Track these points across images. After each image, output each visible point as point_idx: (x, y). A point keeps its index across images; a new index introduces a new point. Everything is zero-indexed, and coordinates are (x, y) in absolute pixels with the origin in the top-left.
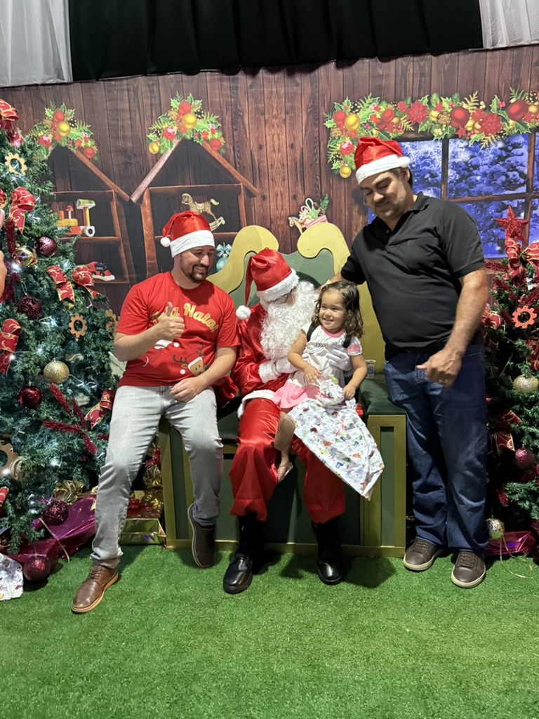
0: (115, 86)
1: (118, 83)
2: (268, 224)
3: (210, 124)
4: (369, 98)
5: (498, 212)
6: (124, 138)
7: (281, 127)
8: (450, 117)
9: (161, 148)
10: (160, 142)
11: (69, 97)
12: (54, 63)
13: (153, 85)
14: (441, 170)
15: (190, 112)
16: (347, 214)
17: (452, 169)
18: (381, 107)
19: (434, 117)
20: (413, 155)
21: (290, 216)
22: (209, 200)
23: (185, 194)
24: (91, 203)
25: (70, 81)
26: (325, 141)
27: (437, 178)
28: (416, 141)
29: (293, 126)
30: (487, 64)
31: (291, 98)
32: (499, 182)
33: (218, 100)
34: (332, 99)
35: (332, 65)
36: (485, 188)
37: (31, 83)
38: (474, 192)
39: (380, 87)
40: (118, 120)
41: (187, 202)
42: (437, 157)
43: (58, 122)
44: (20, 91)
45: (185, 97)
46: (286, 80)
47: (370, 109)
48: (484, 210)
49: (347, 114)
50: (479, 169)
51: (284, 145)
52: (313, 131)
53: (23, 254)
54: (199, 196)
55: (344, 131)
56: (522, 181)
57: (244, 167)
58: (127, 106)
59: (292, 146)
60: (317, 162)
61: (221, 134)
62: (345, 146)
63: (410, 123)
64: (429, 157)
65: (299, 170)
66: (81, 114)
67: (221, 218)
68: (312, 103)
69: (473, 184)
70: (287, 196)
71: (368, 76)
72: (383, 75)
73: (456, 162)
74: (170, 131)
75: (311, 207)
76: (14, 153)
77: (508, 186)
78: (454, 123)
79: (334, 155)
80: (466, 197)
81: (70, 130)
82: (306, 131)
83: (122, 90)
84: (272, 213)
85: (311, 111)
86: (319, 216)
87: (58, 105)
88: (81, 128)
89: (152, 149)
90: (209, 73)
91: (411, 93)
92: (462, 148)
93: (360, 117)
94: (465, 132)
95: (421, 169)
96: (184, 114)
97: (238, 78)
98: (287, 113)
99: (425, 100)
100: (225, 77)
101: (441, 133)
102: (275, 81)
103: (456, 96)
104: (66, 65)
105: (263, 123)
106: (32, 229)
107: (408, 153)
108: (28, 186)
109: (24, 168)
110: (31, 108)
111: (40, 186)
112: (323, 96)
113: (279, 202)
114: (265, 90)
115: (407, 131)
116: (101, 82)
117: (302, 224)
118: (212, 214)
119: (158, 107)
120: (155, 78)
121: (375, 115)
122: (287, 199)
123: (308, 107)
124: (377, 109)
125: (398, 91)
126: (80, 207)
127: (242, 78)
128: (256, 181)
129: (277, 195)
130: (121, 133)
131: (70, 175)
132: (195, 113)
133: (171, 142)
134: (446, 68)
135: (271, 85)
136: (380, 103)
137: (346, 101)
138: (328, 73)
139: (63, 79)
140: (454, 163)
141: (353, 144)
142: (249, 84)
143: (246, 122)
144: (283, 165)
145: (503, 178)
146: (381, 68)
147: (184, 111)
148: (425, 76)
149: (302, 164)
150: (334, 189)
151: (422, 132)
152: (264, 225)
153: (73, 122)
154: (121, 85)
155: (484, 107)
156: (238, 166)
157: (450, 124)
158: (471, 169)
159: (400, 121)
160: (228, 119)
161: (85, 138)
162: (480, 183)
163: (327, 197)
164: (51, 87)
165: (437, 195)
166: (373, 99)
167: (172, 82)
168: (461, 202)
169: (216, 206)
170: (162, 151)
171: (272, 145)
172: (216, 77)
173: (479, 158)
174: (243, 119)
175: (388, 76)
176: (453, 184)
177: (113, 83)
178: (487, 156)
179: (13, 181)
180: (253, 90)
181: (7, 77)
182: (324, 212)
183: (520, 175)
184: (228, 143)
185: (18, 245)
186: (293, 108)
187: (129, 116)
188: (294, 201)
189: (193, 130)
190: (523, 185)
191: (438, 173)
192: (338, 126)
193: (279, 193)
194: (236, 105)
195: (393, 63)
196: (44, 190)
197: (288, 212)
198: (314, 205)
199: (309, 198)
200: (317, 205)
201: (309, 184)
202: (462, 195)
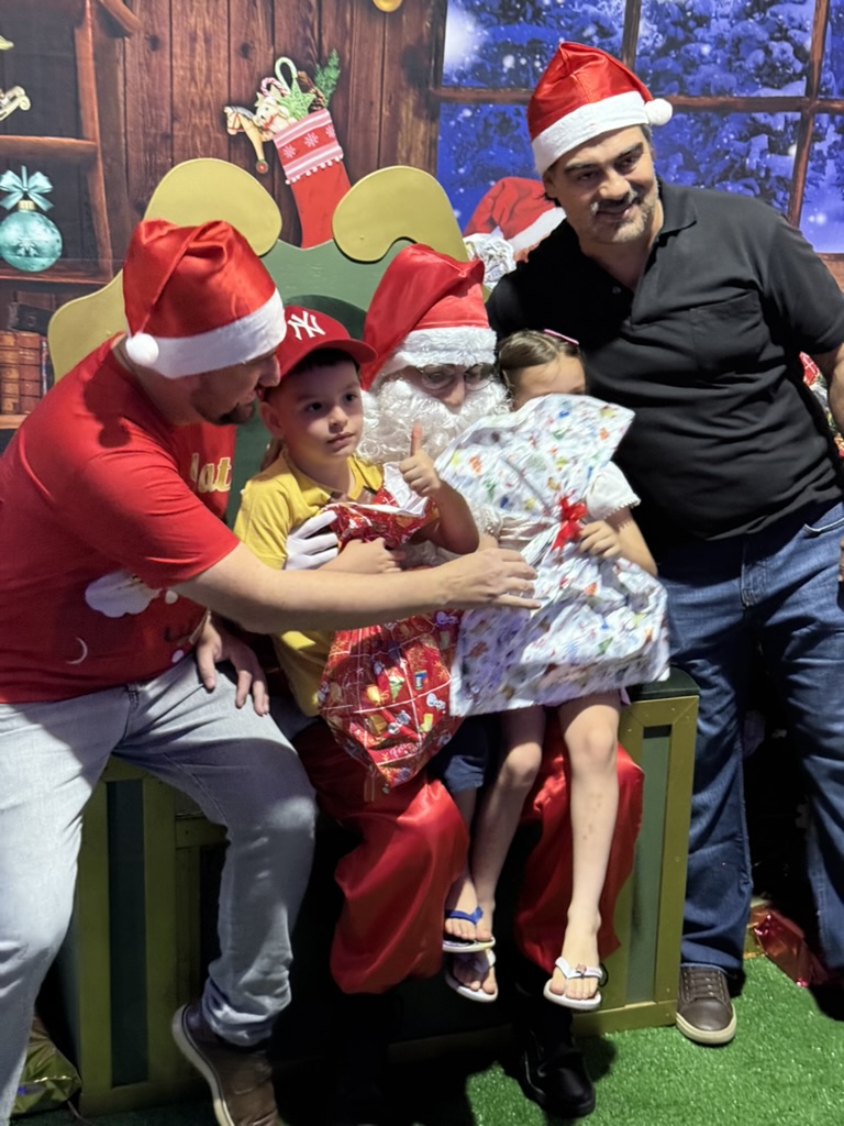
2: (165, 122)
5: (740, 139)
14: (623, 18)
16: (386, 113)
17: (649, 18)
21: (230, 104)
27: (613, 39)
32: (749, 65)
36: (719, 77)
38: (693, 84)
48: (712, 133)
50: (708, 27)
56: (799, 66)
69: (692, 65)
70: (224, 44)
75: (290, 84)
77: (769, 75)
84: (176, 90)
86: (311, 110)
95: (576, 9)
113: (200, 61)
117: (262, 129)
122: (224, 53)
129: (194, 39)
145: (760, 56)
150: (356, 39)
162: (709, 63)
163: (334, 61)
176: (647, 59)
182: (325, 102)
183: (795, 53)
188: (244, 62)
190: (798, 77)
191: (616, 25)
193: (200, 33)
197: (225, 92)
198: (299, 79)
199: (286, 56)
200: (306, 80)
201: (287, 16)
202: (667, 89)
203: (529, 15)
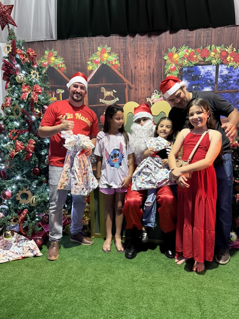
0: (75, 41)
1: (76, 40)
2: (138, 101)
3: (114, 58)
4: (184, 46)
6: (78, 63)
7: (145, 59)
8: (220, 55)
9: (93, 68)
10: (93, 65)
11: (55, 46)
12: (50, 32)
13: (90, 41)
14: (215, 78)
15: (105, 52)
17: (220, 78)
18: (189, 51)
19: (212, 55)
20: (203, 72)
21: (147, 97)
22: (112, 90)
23: (102, 88)
24: (63, 91)
25: (56, 39)
26: (164, 65)
27: (213, 82)
28: (204, 65)
29: (150, 59)
30: (237, 32)
31: (150, 46)
33: (118, 47)
34: (167, 47)
35: (168, 32)
36: (235, 86)
37: (40, 40)
38: (229, 88)
39: (189, 42)
40: (75, 56)
41: (103, 91)
42: (213, 73)
43: (50, 57)
44: (35, 43)
45: (104, 46)
46: (147, 39)
47: (184, 51)
48: (234, 96)
49: (174, 53)
50: (232, 78)
51: (146, 67)
52: (158, 61)
53: (37, 112)
54: (108, 89)
55: (172, 61)
57: (128, 76)
58: (79, 50)
59: (149, 67)
60: (160, 74)
61: (118, 62)
62: (172, 67)
63: (202, 58)
64: (210, 73)
65: (152, 78)
66: (60, 53)
67: (117, 98)
68: (158, 49)
69: (229, 85)
70: (146, 89)
71: (183, 37)
72: (190, 37)
73: (222, 75)
74: (97, 60)
75: (156, 93)
76: (34, 70)
78: (221, 57)
79: (167, 71)
80: (226, 90)
81: (55, 60)
82: (155, 61)
83: (78, 43)
84: (139, 96)
85: (158, 52)
86: (160, 97)
87: (50, 49)
88: (60, 59)
89: (89, 68)
90: (114, 36)
91: (202, 44)
92: (225, 68)
93: (180, 55)
94: (226, 61)
95: (206, 78)
96: (103, 53)
97: (127, 38)
98: (147, 53)
99: (209, 48)
100: (121, 37)
101: (215, 62)
102: (143, 39)
103: (223, 46)
104: (55, 33)
105: (137, 57)
106: (40, 102)
107: (200, 70)
108: (39, 84)
109: (38, 76)
110: (39, 51)
111: (44, 84)
112: (163, 45)
113: (143, 91)
114: (138, 43)
115: (200, 61)
116: (69, 40)
117: (152, 101)
118: (113, 96)
119: (92, 50)
120: (91, 38)
121: (186, 54)
122: (146, 90)
123: (157, 51)
124: (187, 51)
125: (197, 43)
126: (58, 93)
127: (128, 37)
128: (133, 83)
129: (142, 88)
130: (76, 61)
131: (54, 79)
132: (108, 53)
133: (97, 65)
134: (219, 34)
135: (141, 41)
136: (188, 49)
137: (173, 48)
138: (166, 36)
139: (53, 39)
140: (221, 75)
141: (176, 66)
142: (131, 40)
143: (130, 57)
144: (145, 75)
146: (189, 33)
147: (103, 52)
148: (209, 37)
149: (153, 75)
151: (207, 62)
152: (136, 101)
153: (56, 57)
154: (77, 41)
155: (235, 50)
156: (125, 76)
157: (220, 58)
158: (229, 78)
159: (197, 56)
160: (122, 55)
161: (61, 63)
162: (233, 84)
164: (48, 42)
165: (213, 89)
166: (185, 47)
167: (99, 40)
168: (224, 93)
169: (115, 93)
170: (93, 69)
171: (140, 67)
172: (117, 38)
173: (232, 73)
174: (128, 56)
175: (192, 37)
176: (220, 84)
177: (74, 40)
178: (236, 72)
179: (34, 82)
180: (133, 43)
181: (30, 38)
184: (121, 66)
185: (35, 109)
186: (150, 51)
187: (80, 54)
188: (149, 91)
189: (107, 60)
191: (214, 80)
192: (170, 59)
193: (143, 87)
194: (126, 49)
195: (195, 31)
196: (46, 86)
197: (146, 96)
198: (158, 93)
199: (156, 89)
200: (159, 93)
201: (156, 83)
202: (224, 89)
203: (197, 79)
